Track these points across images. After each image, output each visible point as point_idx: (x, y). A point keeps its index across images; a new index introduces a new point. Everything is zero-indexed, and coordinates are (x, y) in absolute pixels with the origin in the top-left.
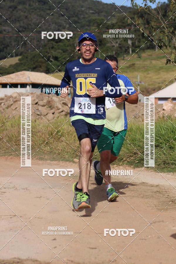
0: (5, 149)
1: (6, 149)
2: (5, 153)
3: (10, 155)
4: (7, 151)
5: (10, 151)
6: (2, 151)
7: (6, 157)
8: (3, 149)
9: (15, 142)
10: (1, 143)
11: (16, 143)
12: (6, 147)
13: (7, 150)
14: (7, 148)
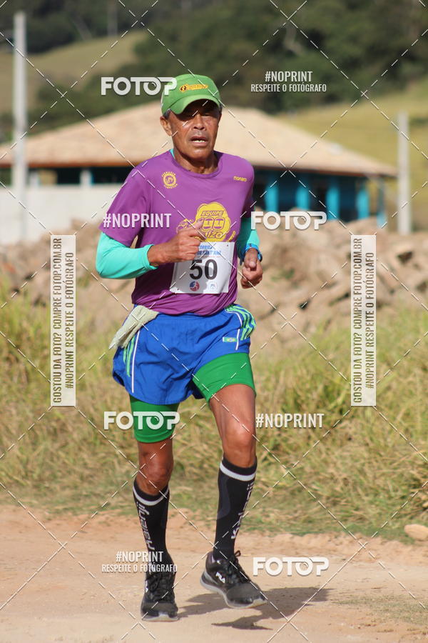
0: (74, 478)
1: (78, 480)
2: (76, 498)
3: (101, 508)
4: (86, 488)
5: (100, 490)
6: (63, 488)
7: (83, 516)
8: (65, 481)
9: (122, 447)
10: (57, 450)
11: (127, 451)
12: (77, 469)
13: (86, 485)
14: (87, 472)
